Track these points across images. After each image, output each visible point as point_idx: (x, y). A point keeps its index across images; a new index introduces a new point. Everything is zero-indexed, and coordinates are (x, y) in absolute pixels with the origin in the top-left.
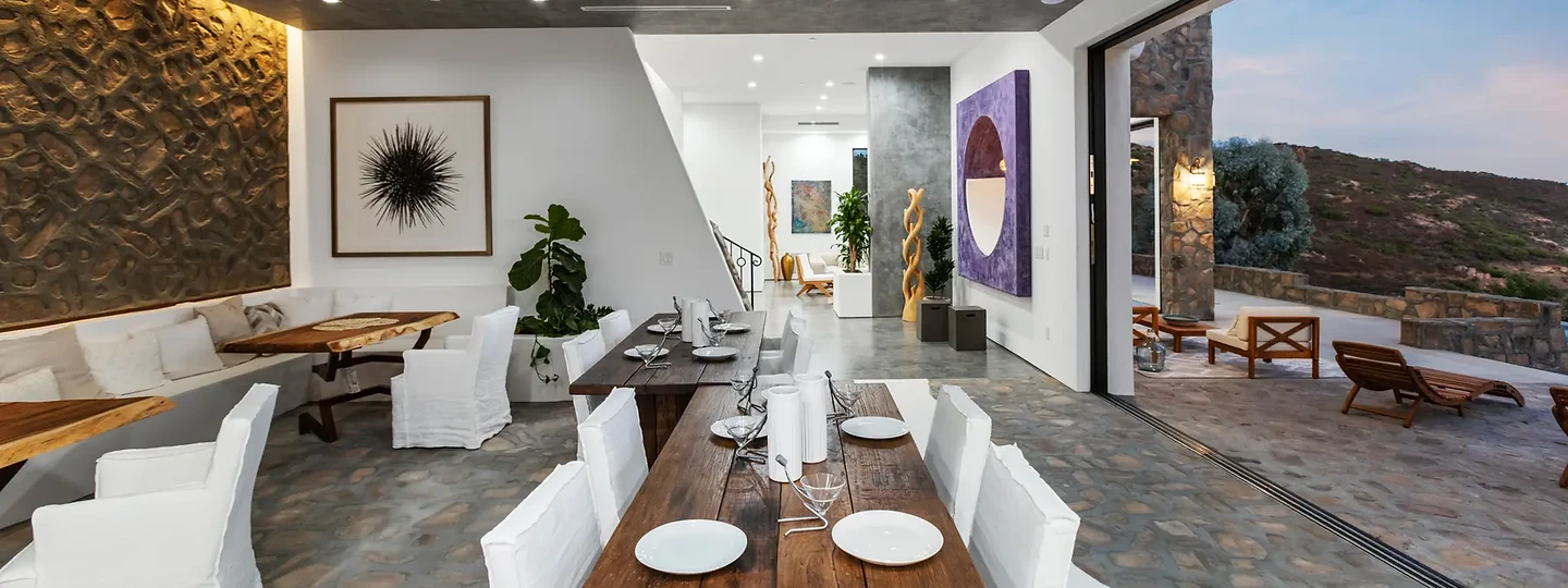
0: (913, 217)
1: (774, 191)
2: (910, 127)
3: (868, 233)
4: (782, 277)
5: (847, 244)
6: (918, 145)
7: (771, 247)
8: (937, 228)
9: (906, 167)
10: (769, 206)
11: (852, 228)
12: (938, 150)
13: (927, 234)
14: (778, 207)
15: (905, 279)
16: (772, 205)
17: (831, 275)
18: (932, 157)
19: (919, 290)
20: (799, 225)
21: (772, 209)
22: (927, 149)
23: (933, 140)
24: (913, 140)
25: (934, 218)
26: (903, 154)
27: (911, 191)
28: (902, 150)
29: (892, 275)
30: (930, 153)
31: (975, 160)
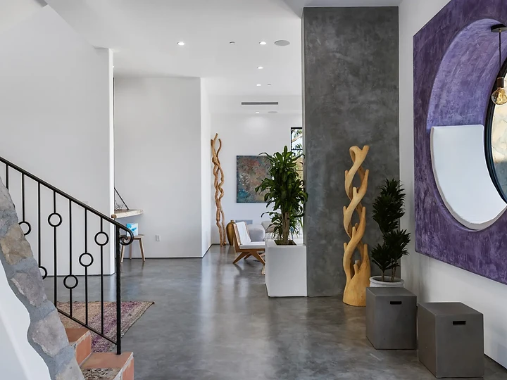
0: (356, 182)
1: (221, 166)
2: (350, 77)
3: (302, 199)
4: (227, 242)
5: (279, 211)
6: (361, 98)
7: (218, 215)
8: (384, 192)
9: (347, 123)
10: (216, 179)
11: (284, 193)
12: (384, 104)
13: (373, 200)
14: (224, 179)
15: (345, 255)
16: (220, 176)
17: (263, 243)
18: (377, 111)
19: (364, 266)
20: (243, 196)
21: (220, 182)
22: (370, 102)
23: (378, 92)
24: (355, 91)
25: (380, 182)
26: (342, 108)
27: (354, 149)
28: (342, 103)
29: (330, 248)
30: (374, 107)
31: (443, 102)
